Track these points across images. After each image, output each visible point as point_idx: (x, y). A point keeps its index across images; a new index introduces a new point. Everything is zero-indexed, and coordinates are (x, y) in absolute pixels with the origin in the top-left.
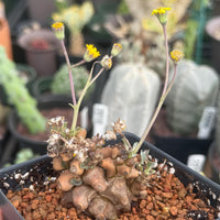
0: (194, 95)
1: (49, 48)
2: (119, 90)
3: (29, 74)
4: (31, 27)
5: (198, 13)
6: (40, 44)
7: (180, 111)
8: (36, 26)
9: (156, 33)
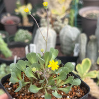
0: (70, 39)
1: (14, 23)
2: (39, 38)
3: (5, 34)
4: (6, 15)
5: (74, 6)
6: (10, 22)
7: (65, 46)
8: (9, 15)
9: (57, 15)
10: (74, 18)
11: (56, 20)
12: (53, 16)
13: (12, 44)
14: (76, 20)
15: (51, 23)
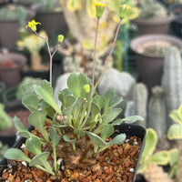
10: (123, 55)
11: (91, 60)
12: (86, 52)
13: (12, 104)
14: (127, 58)
15: (82, 65)
